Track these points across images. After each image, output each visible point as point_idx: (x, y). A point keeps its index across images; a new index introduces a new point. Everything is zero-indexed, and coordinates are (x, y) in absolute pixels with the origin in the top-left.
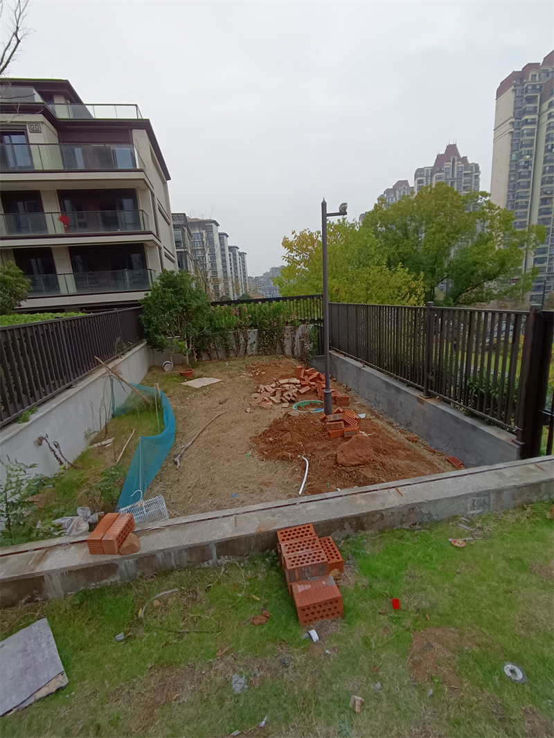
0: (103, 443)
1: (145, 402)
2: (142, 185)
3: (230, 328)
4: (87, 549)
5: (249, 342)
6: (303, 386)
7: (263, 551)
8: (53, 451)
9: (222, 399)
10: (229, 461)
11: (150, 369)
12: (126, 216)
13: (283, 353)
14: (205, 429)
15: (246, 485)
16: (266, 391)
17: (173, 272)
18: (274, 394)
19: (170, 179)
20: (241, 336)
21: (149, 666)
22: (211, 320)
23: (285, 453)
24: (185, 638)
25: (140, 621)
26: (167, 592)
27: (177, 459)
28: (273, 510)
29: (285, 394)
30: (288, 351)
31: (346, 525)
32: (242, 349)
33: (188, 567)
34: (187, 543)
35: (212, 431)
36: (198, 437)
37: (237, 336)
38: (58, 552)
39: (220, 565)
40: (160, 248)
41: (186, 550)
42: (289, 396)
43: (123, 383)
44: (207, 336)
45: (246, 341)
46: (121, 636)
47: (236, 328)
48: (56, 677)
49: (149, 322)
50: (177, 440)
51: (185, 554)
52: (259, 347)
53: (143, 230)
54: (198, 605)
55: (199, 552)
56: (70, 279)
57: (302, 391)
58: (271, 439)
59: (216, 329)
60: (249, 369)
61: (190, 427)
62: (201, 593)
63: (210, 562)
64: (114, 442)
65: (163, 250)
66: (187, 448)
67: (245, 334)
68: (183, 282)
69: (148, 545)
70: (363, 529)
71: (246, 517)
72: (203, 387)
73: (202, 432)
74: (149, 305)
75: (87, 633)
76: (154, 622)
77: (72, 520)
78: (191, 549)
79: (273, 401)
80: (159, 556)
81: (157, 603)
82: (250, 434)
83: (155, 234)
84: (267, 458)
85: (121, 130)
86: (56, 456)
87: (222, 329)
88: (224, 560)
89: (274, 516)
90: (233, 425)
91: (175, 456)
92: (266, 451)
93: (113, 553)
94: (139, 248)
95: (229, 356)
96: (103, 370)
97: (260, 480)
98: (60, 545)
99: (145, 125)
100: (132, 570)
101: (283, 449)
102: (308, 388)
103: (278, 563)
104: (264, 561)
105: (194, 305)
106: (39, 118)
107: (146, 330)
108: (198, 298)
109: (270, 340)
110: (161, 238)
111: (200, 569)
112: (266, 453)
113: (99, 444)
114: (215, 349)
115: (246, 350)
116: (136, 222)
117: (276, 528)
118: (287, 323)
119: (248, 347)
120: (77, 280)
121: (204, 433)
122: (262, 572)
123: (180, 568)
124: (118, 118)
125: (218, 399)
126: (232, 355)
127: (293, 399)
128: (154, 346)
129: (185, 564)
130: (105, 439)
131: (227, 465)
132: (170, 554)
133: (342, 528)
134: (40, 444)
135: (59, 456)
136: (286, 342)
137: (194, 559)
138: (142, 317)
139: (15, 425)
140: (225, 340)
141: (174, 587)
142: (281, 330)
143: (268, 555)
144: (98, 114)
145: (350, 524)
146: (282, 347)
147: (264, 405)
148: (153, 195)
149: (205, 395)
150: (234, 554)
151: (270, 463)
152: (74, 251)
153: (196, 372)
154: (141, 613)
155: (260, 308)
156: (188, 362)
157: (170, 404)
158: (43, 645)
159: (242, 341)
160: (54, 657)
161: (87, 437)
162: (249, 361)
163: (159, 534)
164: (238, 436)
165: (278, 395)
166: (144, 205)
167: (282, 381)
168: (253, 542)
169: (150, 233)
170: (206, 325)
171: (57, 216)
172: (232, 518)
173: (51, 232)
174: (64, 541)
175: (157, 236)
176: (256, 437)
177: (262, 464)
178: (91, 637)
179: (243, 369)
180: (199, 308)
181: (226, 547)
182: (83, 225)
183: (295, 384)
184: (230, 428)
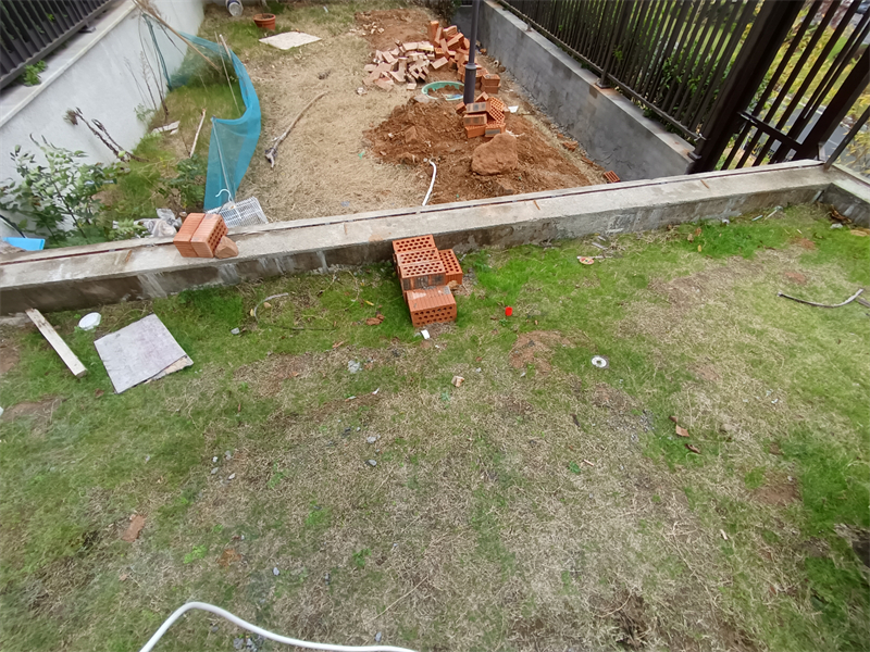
0: (166, 128)
1: (211, 68)
4: (177, 252)
6: (438, 57)
7: (378, 261)
8: (97, 133)
9: (323, 71)
10: (337, 161)
11: (207, 11)
14: (302, 115)
15: (359, 193)
16: (385, 61)
18: (396, 68)
21: (269, 353)
23: (408, 154)
24: (301, 333)
25: (253, 320)
26: (277, 296)
27: (270, 156)
28: (388, 219)
29: (412, 69)
31: (471, 239)
33: (296, 274)
34: (291, 249)
35: (311, 119)
36: (294, 127)
38: (144, 253)
39: (331, 273)
41: (291, 257)
42: (417, 71)
43: (168, 30)
46: (236, 331)
48: (181, 359)
50: (267, 129)
51: (290, 260)
54: (312, 308)
55: (307, 259)
57: (437, 65)
58: (390, 135)
60: (359, 22)
61: (281, 111)
62: (313, 299)
63: (320, 269)
64: (180, 128)
66: (282, 141)
69: (246, 249)
70: (489, 243)
71: (357, 225)
72: (295, 50)
73: (298, 120)
75: (202, 328)
76: (267, 321)
77: (154, 223)
78: (297, 256)
79: (394, 79)
80: (262, 261)
81: (267, 305)
82: (362, 127)
84: (385, 159)
86: (104, 141)
88: (335, 268)
89: (389, 225)
90: (340, 112)
91: (267, 152)
92: (384, 151)
93: (208, 256)
96: (129, 4)
97: (376, 187)
98: (145, 246)
100: (235, 274)
101: (406, 149)
102: (444, 61)
103: (394, 274)
104: (379, 271)
111: (309, 275)
112: (384, 154)
113: (161, 129)
117: (391, 238)
121: (303, 121)
122: (376, 282)
123: (288, 274)
125: (316, 71)
127: (423, 77)
129: (293, 271)
130: (167, 123)
131: (335, 166)
132: (274, 260)
133: (466, 241)
134: (74, 122)
135: (109, 142)
137: (302, 266)
139: (22, 89)
141: (284, 291)
143: (383, 265)
145: (475, 237)
147: (382, 83)
149: (297, 62)
150: (346, 263)
151: (389, 167)
153: (281, 21)
154: (253, 313)
157: (248, 74)
158: (160, 335)
160: (173, 345)
161: (140, 117)
162: (359, 6)
163: (258, 239)
164: (347, 129)
165: (402, 68)
167: (408, 46)
168: (366, 251)
172: (341, 226)
174: (148, 243)
176: (370, 131)
177: (379, 167)
178: (206, 330)
179: (351, 21)
181: (337, 255)
183: (427, 52)
184: (336, 116)
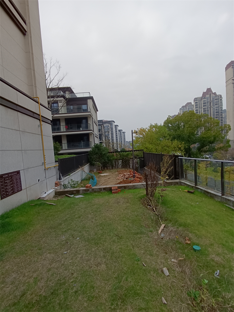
1: (90, 177)
2: (90, 116)
3: (113, 160)
5: (119, 164)
6: (130, 175)
7: (109, 190)
9: (109, 178)
11: (90, 171)
12: (83, 125)
13: (130, 167)
14: (104, 183)
16: (120, 176)
17: (98, 144)
18: (122, 177)
19: (98, 111)
20: (117, 162)
22: (108, 158)
29: (125, 177)
30: (131, 167)
32: (117, 166)
36: (102, 184)
37: (115, 162)
40: (94, 135)
43: (84, 172)
44: (107, 162)
45: (118, 164)
47: (115, 160)
49: (91, 158)
50: (97, 185)
51: (98, 189)
52: (122, 166)
53: (89, 129)
56: (66, 145)
57: (130, 176)
59: (109, 160)
60: (118, 171)
61: (100, 183)
63: (102, 191)
65: (95, 135)
66: (99, 186)
67: (118, 162)
68: (101, 146)
70: (126, 188)
72: (104, 175)
74: (91, 153)
83: (93, 130)
85: (84, 100)
87: (111, 160)
93: (89, 188)
94: (88, 135)
95: (113, 168)
96: (81, 169)
99: (91, 98)
100: (91, 191)
102: (132, 175)
105: (103, 153)
106: (62, 99)
107: (90, 160)
108: (104, 151)
109: (126, 164)
110: (94, 131)
114: (109, 166)
115: (118, 167)
116: (87, 127)
117: (111, 187)
118: (131, 158)
119: (119, 166)
120: (68, 145)
124: (84, 96)
126: (114, 168)
127: (127, 178)
128: (92, 165)
133: (122, 188)
136: (130, 164)
138: (89, 156)
139: (68, 176)
140: (112, 163)
142: (129, 161)
144: (78, 96)
146: (129, 166)
147: (119, 179)
148: (92, 118)
149: (104, 177)
152: (68, 136)
153: (103, 172)
155: (122, 154)
156: (101, 169)
157: (96, 179)
159: (117, 164)
162: (119, 170)
166: (90, 122)
167: (125, 174)
169: (91, 130)
170: (106, 159)
171: (64, 126)
173: (62, 130)
175: (93, 131)
179: (116, 171)
180: (104, 154)
181: (104, 189)
182: (71, 128)
183: (128, 174)
184: (110, 183)
